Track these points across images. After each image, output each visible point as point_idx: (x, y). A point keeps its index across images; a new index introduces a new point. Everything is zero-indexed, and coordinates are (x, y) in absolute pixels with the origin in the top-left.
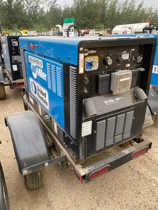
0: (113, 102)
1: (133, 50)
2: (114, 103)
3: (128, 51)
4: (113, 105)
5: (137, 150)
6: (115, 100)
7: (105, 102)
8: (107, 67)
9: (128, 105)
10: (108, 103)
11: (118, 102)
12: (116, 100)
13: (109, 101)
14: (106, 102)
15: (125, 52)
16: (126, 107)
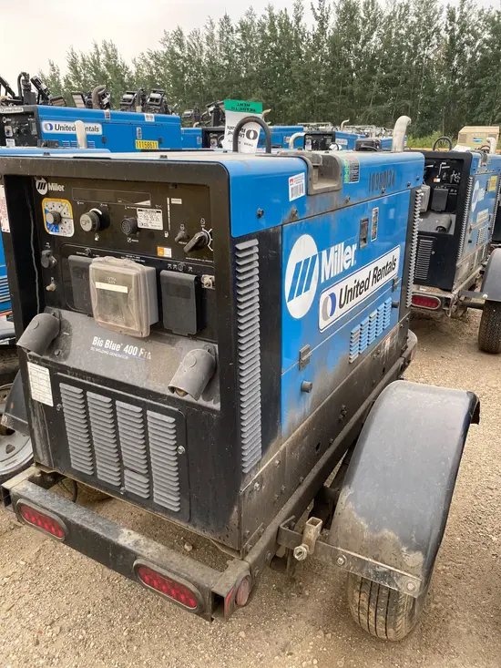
0: (115, 351)
1: (178, 201)
2: (116, 355)
3: (158, 204)
4: (109, 359)
5: (153, 562)
6: (122, 348)
7: (96, 339)
8: (96, 239)
9: (151, 387)
10: (99, 347)
11: (127, 358)
12: (126, 350)
13: (104, 343)
14: (96, 341)
15: (148, 203)
16: (141, 386)
